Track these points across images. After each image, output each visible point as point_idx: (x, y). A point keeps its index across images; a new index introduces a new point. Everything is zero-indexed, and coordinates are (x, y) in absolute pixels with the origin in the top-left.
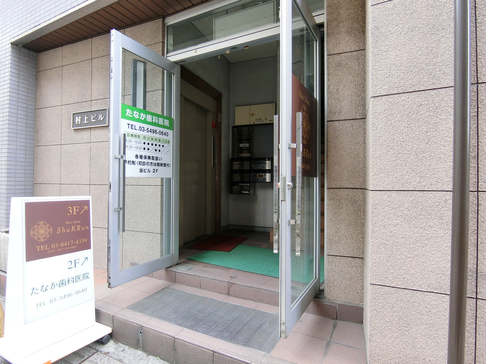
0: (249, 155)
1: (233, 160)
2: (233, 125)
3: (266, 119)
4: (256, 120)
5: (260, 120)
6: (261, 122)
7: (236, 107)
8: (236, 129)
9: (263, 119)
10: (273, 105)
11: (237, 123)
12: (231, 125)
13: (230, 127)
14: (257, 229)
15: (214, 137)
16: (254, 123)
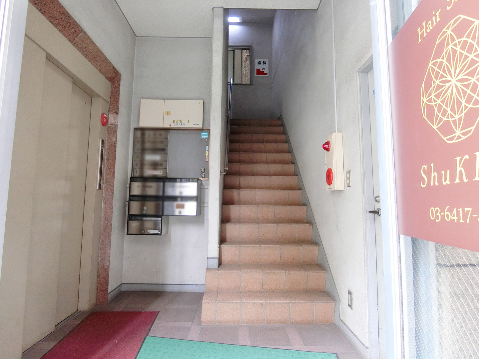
0: (161, 172)
1: (133, 179)
2: (136, 126)
3: (189, 122)
4: (174, 122)
5: (179, 122)
6: (181, 125)
7: (141, 100)
8: (139, 133)
9: (184, 121)
10: (199, 103)
11: (144, 123)
12: (133, 126)
13: (130, 129)
14: (169, 289)
15: (103, 141)
16: (170, 125)
